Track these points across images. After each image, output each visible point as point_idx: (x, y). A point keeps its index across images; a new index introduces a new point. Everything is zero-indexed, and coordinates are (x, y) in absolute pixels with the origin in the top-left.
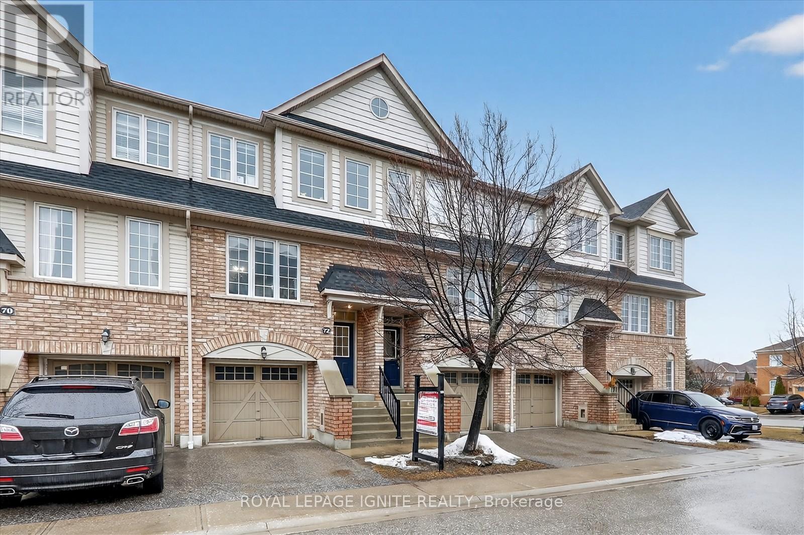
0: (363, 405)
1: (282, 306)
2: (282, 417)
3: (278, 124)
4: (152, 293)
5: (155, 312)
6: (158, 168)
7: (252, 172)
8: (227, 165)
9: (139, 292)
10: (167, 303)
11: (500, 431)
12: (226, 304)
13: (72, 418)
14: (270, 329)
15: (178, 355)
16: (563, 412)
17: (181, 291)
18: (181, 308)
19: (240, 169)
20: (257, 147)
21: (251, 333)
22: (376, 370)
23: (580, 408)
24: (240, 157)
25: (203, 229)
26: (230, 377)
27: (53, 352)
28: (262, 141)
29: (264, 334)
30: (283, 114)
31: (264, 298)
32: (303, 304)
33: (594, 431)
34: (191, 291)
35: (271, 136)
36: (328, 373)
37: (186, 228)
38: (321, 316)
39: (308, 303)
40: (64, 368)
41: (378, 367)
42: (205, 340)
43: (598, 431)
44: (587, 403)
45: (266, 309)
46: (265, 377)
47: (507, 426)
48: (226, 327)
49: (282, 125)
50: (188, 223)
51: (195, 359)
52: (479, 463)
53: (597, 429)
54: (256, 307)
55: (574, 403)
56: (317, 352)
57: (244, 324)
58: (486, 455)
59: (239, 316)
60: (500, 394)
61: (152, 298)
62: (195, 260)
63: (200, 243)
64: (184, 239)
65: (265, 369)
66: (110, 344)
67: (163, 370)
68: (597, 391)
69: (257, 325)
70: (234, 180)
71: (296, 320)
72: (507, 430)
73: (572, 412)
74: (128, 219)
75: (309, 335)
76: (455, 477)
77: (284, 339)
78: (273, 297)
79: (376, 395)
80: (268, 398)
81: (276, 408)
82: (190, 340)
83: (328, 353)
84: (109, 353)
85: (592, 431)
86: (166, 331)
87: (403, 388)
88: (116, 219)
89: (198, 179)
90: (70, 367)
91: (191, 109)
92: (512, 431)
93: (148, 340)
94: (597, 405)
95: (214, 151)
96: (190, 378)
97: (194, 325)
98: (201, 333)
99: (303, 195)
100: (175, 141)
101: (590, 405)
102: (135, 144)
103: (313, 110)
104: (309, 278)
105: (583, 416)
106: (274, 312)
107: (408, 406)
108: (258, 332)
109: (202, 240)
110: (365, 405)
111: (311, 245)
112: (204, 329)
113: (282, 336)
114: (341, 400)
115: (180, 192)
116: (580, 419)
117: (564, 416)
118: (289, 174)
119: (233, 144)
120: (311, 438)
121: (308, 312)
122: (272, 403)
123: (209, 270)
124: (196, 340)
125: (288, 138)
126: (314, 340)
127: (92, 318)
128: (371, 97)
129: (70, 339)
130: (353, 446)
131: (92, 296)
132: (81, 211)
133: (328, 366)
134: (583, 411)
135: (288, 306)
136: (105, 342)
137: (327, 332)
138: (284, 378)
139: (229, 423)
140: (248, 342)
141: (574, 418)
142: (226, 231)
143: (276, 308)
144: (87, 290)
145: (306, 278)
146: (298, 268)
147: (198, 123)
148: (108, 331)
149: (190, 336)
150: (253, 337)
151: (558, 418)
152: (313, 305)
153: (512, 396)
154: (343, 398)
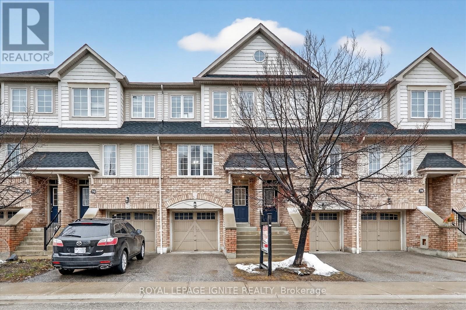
0: (249, 233)
1: (204, 179)
2: (207, 239)
3: (201, 82)
4: (145, 179)
5: (146, 188)
6: (149, 119)
7: (191, 111)
8: (179, 110)
9: (140, 179)
10: (151, 183)
11: (348, 252)
12: (177, 181)
13: (80, 237)
14: (198, 192)
15: (156, 208)
16: (408, 240)
17: (157, 176)
18: (157, 185)
19: (185, 110)
20: (193, 97)
21: (189, 195)
22: (258, 213)
23: (422, 238)
24: (185, 104)
25: (166, 144)
26: (181, 218)
27: (109, 208)
28: (196, 93)
29: (195, 195)
30: (204, 76)
31: (195, 176)
32: (215, 177)
33: (434, 256)
34: (161, 176)
35: (199, 89)
36: (228, 215)
37: (158, 145)
38: (225, 183)
39: (218, 176)
40: (115, 215)
41: (259, 211)
42: (167, 200)
43: (438, 256)
44: (428, 234)
45: (196, 182)
46: (199, 218)
47: (353, 249)
48: (177, 192)
49: (203, 82)
50: (159, 142)
51: (163, 209)
52: (300, 272)
53: (437, 254)
54: (191, 181)
55: (417, 234)
56: (223, 204)
57: (185, 190)
58: (308, 268)
59: (183, 187)
60: (349, 227)
61: (145, 181)
62: (163, 160)
63: (165, 151)
64: (158, 151)
65: (199, 214)
66: (129, 203)
67: (152, 215)
68: (437, 225)
69: (192, 190)
70: (183, 117)
71: (211, 186)
72: (354, 252)
73: (415, 240)
74: (136, 146)
75: (219, 194)
76: (277, 280)
77: (205, 197)
78: (199, 175)
79: (258, 228)
80: (200, 229)
81: (204, 234)
82: (160, 200)
83: (229, 204)
84: (128, 208)
85: (432, 256)
86: (151, 196)
87: (279, 223)
88: (131, 146)
89: (166, 120)
90: (117, 215)
91: (162, 86)
92: (358, 252)
93: (144, 201)
94: (437, 236)
95: (173, 104)
96: (161, 219)
97: (162, 193)
98: (166, 196)
99: (216, 118)
100: (157, 104)
101: (430, 236)
102: (140, 110)
103: (221, 69)
104: (218, 163)
105: (425, 244)
106: (200, 183)
107: (278, 234)
108: (192, 194)
109: (166, 150)
110: (250, 234)
111: (219, 144)
112: (167, 194)
113: (204, 195)
114: (230, 230)
115: (157, 128)
116: (422, 246)
117: (409, 244)
118: (208, 107)
119: (182, 98)
120: (222, 251)
121: (218, 181)
122: (202, 232)
123: (169, 164)
124: (164, 200)
125: (207, 88)
126: (221, 197)
127: (123, 192)
128: (254, 51)
129: (115, 202)
130: (237, 257)
131: (122, 182)
132: (119, 145)
133: (229, 211)
134: (424, 240)
135: (207, 179)
136: (127, 203)
137: (229, 192)
138: (208, 218)
139: (181, 241)
140: (187, 200)
141: (417, 245)
142: (177, 144)
143: (201, 181)
144: (120, 180)
145: (217, 163)
146: (213, 158)
147: (166, 92)
148: (128, 198)
149: (160, 198)
150: (190, 197)
151: (403, 245)
152: (220, 177)
153: (358, 229)
154: (231, 229)
